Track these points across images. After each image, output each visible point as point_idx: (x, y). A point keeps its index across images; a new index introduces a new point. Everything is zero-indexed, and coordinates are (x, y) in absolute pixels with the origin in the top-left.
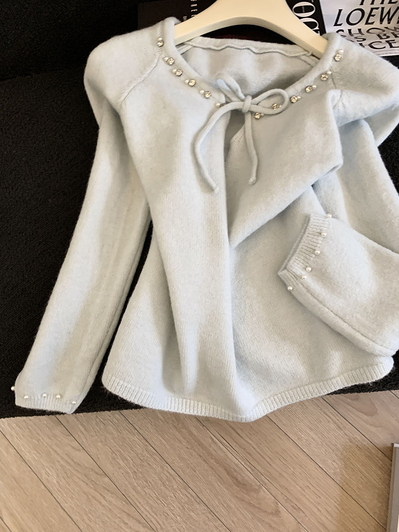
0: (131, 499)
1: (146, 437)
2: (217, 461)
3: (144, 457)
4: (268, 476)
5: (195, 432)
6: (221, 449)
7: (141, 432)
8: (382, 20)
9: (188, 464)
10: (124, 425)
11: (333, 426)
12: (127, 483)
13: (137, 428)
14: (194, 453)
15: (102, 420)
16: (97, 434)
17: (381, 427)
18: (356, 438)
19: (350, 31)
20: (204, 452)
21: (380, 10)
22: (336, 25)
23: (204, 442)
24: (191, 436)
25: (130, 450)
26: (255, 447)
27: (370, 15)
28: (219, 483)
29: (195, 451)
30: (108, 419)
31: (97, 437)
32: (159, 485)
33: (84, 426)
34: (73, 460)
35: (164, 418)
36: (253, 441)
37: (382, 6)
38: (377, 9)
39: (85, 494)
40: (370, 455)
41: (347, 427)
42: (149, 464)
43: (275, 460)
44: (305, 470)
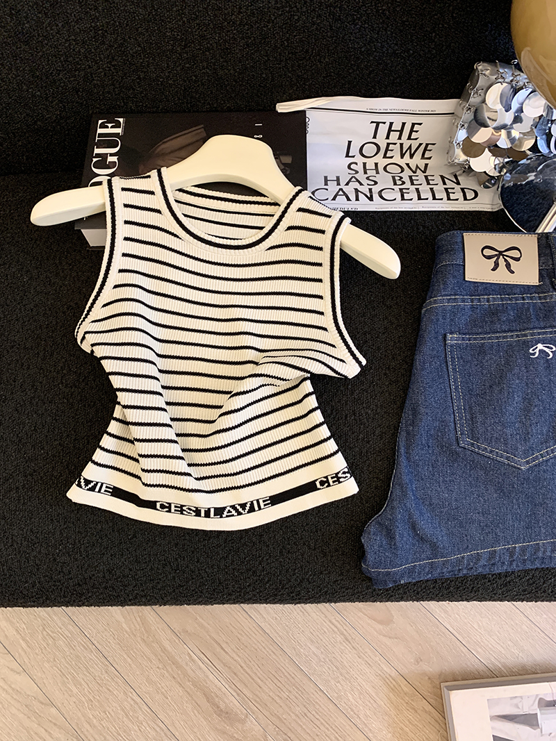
0: (85, 735)
1: (106, 654)
2: (194, 684)
3: (103, 680)
4: (257, 702)
5: (169, 648)
6: (200, 669)
7: (100, 647)
9: (159, 688)
10: (79, 639)
11: (339, 638)
12: (80, 715)
13: (95, 642)
14: (167, 674)
15: (50, 633)
16: (44, 651)
17: (396, 638)
18: (366, 652)
19: (365, 164)
20: (179, 672)
21: (398, 145)
22: (347, 156)
23: (180, 660)
24: (164, 653)
25: (85, 673)
26: (243, 665)
27: (387, 149)
28: (196, 712)
29: (168, 671)
30: (58, 631)
31: (42, 655)
32: (121, 717)
33: (27, 642)
34: (11, 687)
35: (130, 629)
36: (239, 657)
37: (400, 142)
38: (395, 144)
39: (26, 729)
40: (381, 674)
41: (357, 638)
42: (109, 690)
43: (267, 682)
44: (302, 693)
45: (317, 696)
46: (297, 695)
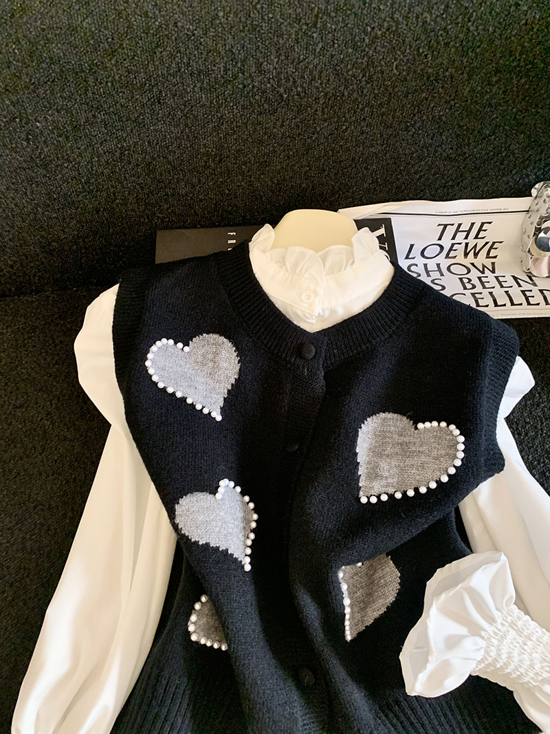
8: (466, 255)
19: (425, 265)
21: (464, 245)
22: (407, 257)
27: (451, 250)
37: (466, 241)
38: (460, 244)
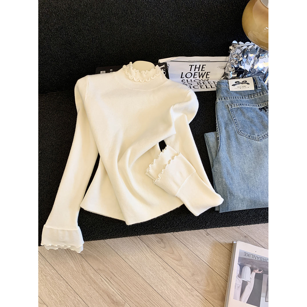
2: (103, 291)
4: (129, 297)
5: (93, 277)
6: (105, 284)
7: (64, 278)
9: (89, 294)
11: (161, 268)
17: (184, 266)
18: (172, 273)
20: (97, 287)
23: (97, 282)
24: (91, 279)
25: (58, 289)
26: (123, 282)
28: (104, 303)
29: (92, 286)
36: (121, 278)
40: (179, 281)
42: (68, 296)
43: (133, 288)
44: (147, 292)
45: (154, 293)
46: (145, 293)
